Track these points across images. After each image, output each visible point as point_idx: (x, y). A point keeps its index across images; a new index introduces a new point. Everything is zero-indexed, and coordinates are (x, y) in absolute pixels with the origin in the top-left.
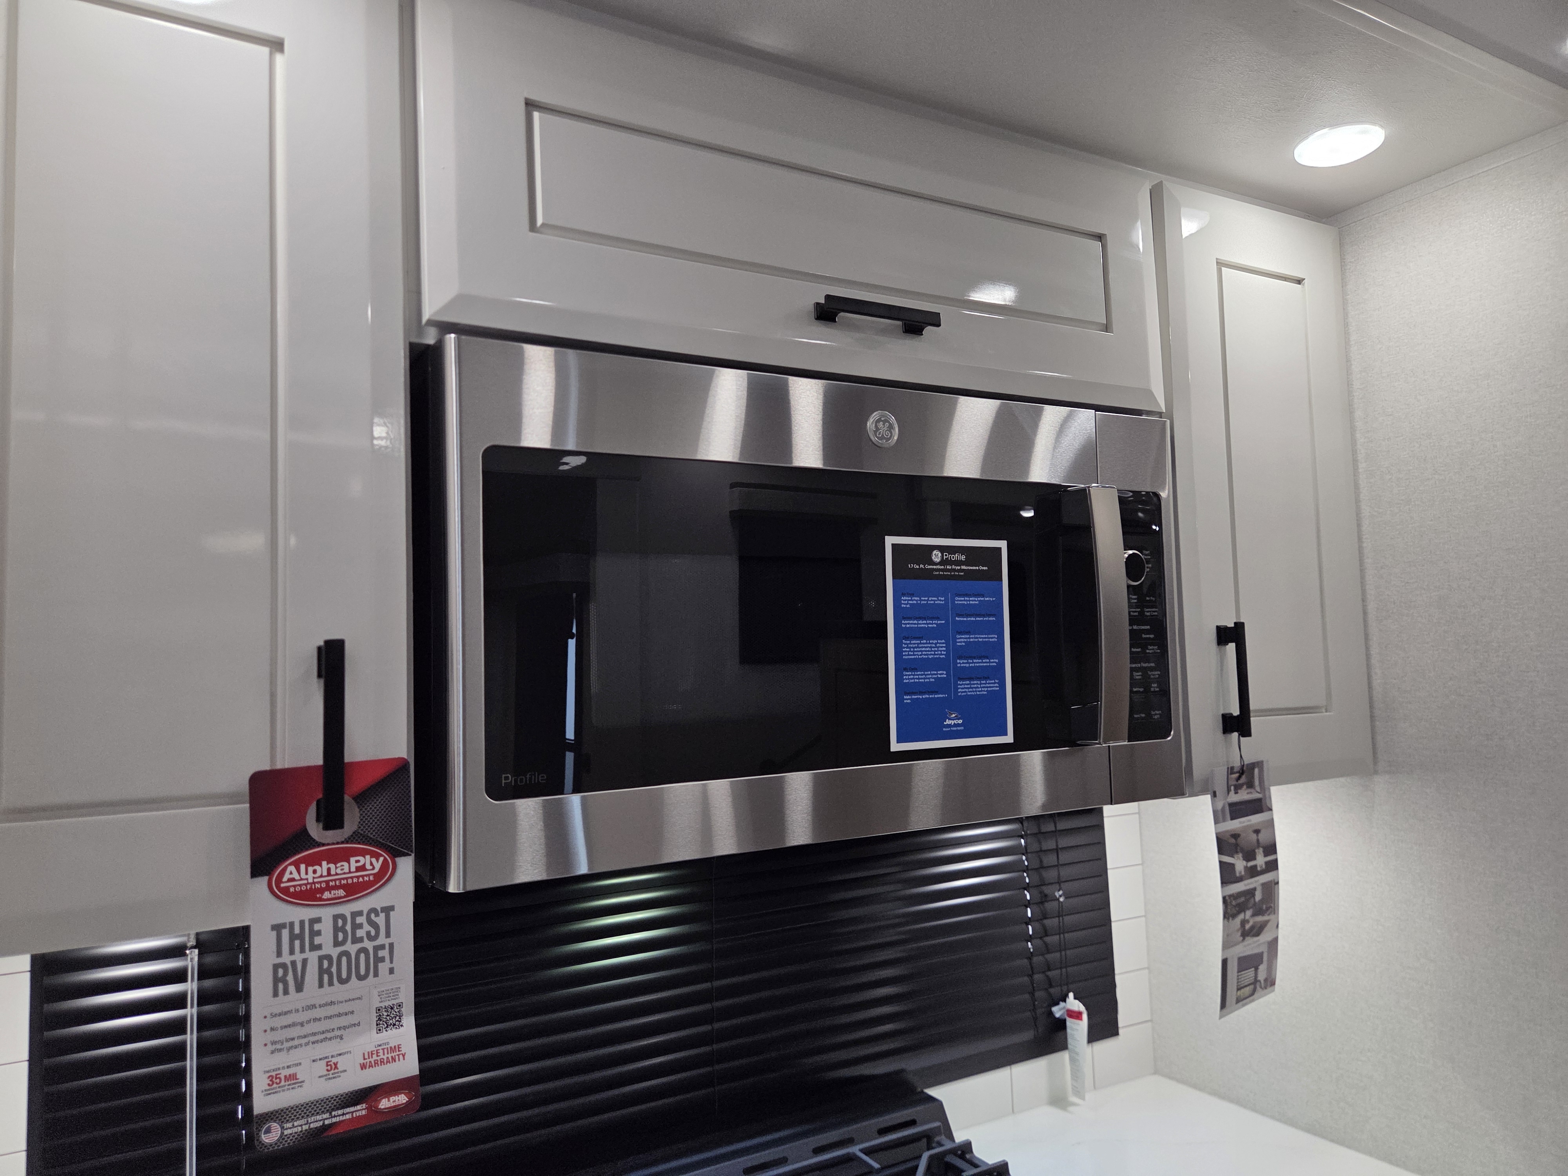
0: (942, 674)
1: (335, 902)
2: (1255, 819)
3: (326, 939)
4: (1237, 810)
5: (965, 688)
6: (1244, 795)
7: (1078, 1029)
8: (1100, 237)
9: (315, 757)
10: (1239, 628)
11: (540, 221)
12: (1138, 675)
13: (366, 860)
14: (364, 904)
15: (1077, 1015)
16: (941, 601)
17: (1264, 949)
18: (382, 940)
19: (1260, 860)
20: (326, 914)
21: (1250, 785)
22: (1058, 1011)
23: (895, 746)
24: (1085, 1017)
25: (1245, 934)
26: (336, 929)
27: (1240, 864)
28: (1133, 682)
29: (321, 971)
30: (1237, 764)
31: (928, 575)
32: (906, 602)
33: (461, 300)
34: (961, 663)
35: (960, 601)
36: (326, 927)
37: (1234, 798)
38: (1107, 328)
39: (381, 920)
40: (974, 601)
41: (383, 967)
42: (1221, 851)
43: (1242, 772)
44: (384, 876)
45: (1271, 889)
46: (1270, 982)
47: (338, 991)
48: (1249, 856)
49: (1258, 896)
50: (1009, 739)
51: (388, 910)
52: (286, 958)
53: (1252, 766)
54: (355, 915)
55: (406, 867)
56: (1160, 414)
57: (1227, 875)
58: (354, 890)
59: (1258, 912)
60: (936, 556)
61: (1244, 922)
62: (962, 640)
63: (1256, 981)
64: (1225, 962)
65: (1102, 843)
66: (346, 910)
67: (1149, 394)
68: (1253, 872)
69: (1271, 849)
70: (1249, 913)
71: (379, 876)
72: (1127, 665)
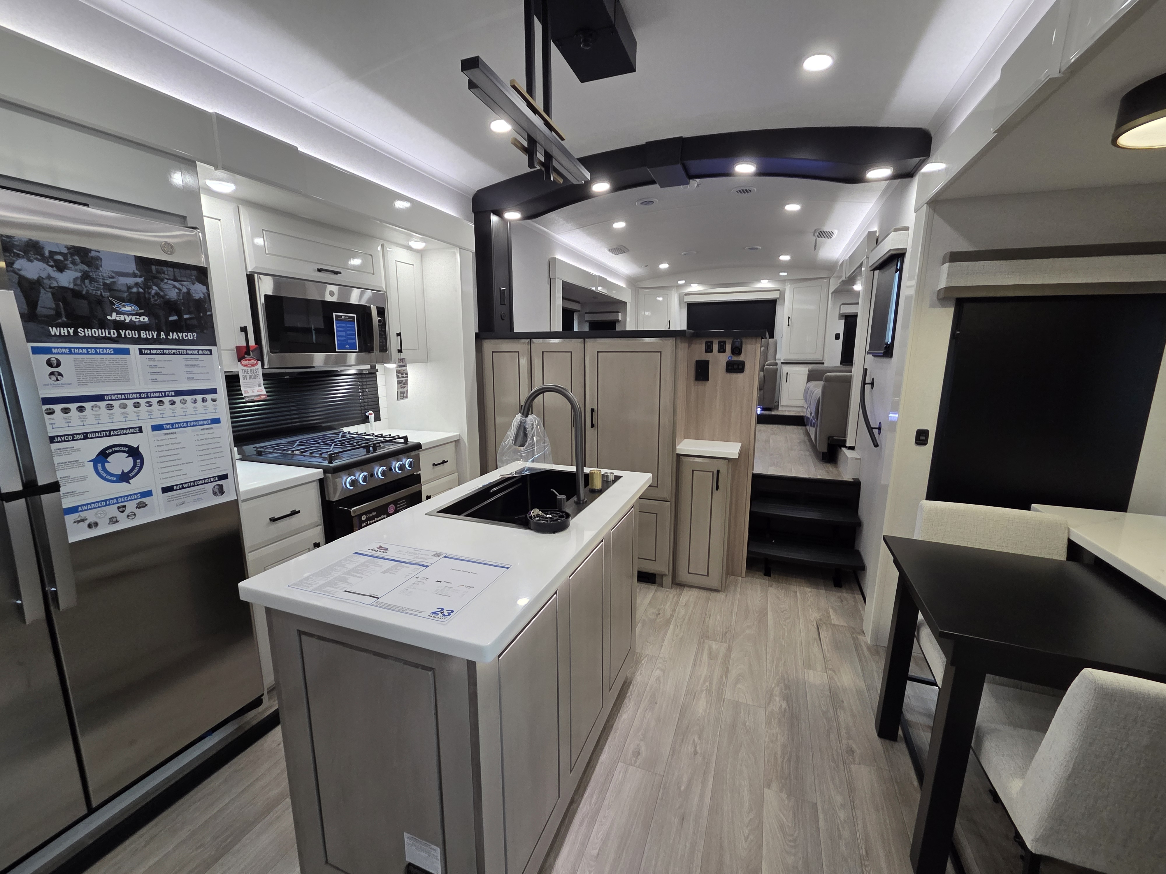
0: (345, 338)
1: (250, 367)
2: (404, 368)
3: (249, 372)
4: (400, 366)
5: (349, 341)
6: (401, 364)
7: (372, 418)
8: (371, 255)
9: (244, 344)
10: (400, 333)
11: (267, 253)
12: (381, 341)
13: (254, 361)
14: (254, 368)
15: (372, 414)
16: (344, 325)
17: (405, 391)
18: (257, 373)
19: (404, 375)
20: (249, 369)
21: (403, 362)
22: (367, 414)
23: (337, 350)
24: (373, 414)
25: (401, 388)
26: (251, 371)
27: (400, 375)
28: (380, 342)
29: (249, 377)
30: (400, 358)
31: (341, 320)
32: (338, 325)
33: (256, 268)
34: (349, 337)
35: (348, 325)
36: (249, 370)
37: (399, 364)
38: (373, 274)
39: (257, 370)
40: (350, 325)
41: (258, 378)
42: (397, 373)
43: (401, 359)
44: (257, 364)
45: (407, 381)
46: (407, 397)
47: (252, 380)
48: (402, 374)
49: (404, 382)
50: (358, 351)
51: (258, 369)
52: (244, 375)
53: (403, 359)
54: (253, 369)
55: (260, 362)
56: (385, 292)
57: (398, 377)
58: (253, 365)
59: (404, 384)
60: (343, 317)
61: (401, 385)
62: (348, 332)
63: (404, 396)
64: (397, 392)
65: (376, 380)
66: (252, 368)
67: (382, 287)
68: (403, 377)
69: (407, 374)
70: (402, 384)
71: (256, 364)
72: (379, 339)
